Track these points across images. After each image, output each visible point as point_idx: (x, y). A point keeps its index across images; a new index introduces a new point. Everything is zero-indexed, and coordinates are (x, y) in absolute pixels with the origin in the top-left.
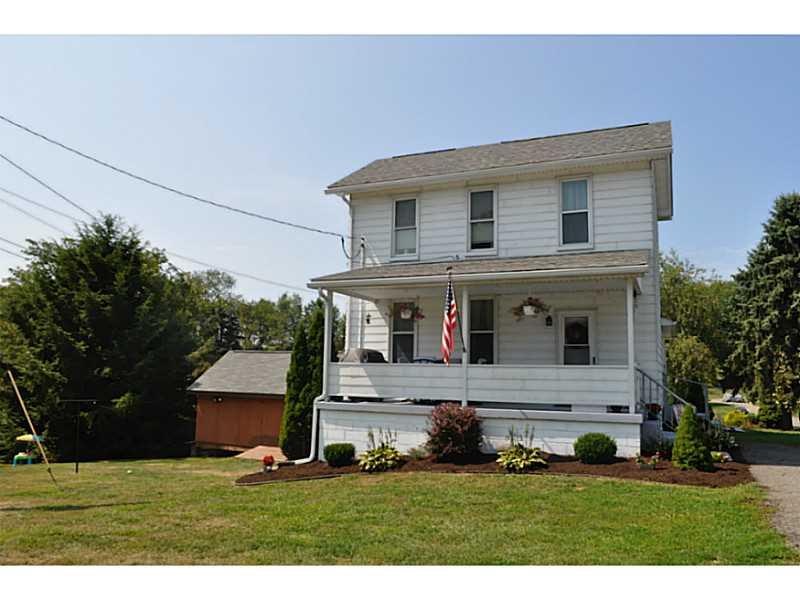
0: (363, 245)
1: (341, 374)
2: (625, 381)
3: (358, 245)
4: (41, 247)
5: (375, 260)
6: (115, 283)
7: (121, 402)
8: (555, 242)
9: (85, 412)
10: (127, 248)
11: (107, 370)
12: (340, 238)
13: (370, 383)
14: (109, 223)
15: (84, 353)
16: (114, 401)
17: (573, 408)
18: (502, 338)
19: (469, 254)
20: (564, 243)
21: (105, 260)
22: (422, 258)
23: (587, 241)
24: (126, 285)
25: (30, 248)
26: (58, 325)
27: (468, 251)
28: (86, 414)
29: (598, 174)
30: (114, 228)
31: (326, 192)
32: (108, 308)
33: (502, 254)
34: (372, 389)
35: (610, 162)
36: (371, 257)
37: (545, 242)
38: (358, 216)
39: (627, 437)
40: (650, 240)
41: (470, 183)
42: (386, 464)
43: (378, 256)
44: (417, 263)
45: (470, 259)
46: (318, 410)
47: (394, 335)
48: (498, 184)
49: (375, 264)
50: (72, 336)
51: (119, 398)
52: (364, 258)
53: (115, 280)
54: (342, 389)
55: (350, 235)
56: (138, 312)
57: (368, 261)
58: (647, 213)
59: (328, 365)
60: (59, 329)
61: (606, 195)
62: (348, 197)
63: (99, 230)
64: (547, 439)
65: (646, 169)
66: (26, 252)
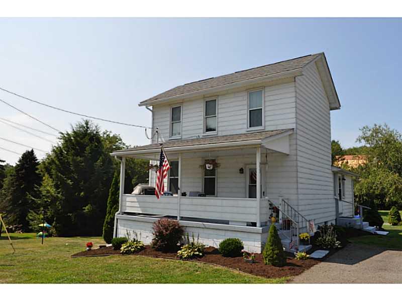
0: (157, 132)
1: (127, 200)
2: (255, 208)
3: (155, 132)
4: (66, 136)
5: (162, 140)
6: (85, 152)
7: (87, 208)
8: (245, 126)
9: (70, 213)
10: (95, 135)
11: (82, 193)
12: (145, 129)
13: (139, 206)
14: (87, 123)
15: (72, 185)
16: (84, 208)
17: (230, 223)
18: (219, 180)
19: (204, 135)
20: (250, 127)
21: (82, 141)
22: (183, 138)
23: (262, 125)
24: (90, 153)
25: (61, 136)
26: (59, 172)
27: (204, 133)
28: (71, 214)
29: (267, 86)
30: (88, 126)
31: (139, 105)
32: (83, 164)
33: (220, 134)
34: (139, 209)
35: (274, 79)
36: (161, 138)
37: (240, 127)
38: (156, 117)
39: (254, 241)
40: (294, 123)
41: (206, 96)
42: (130, 250)
43: (164, 137)
44: (180, 140)
45: (205, 138)
46: (117, 219)
47: (170, 179)
48: (218, 96)
49: (162, 141)
50: (65, 177)
51: (85, 207)
52: (158, 138)
53: (85, 150)
54: (127, 208)
55: (151, 127)
56: (95, 166)
57: (160, 140)
58: (293, 107)
59: (122, 195)
60: (60, 174)
61: (272, 98)
62: (151, 108)
63: (83, 127)
64: (215, 240)
65: (293, 81)
66: (59, 138)
